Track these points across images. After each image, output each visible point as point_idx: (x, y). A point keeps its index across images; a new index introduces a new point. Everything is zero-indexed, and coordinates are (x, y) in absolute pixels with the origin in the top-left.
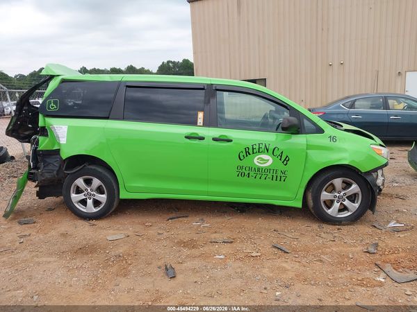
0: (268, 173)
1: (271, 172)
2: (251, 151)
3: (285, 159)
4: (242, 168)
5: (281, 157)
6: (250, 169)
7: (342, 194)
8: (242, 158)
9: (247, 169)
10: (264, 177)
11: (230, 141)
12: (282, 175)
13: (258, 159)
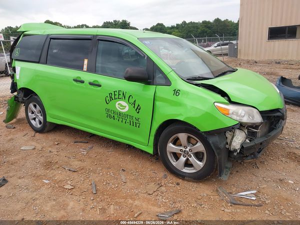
0: (126, 118)
1: (129, 117)
2: (113, 97)
3: (137, 108)
4: (109, 110)
5: (134, 105)
6: (114, 112)
7: (188, 150)
8: (108, 102)
9: (112, 112)
10: (124, 121)
11: (100, 86)
12: (136, 121)
13: (118, 104)
